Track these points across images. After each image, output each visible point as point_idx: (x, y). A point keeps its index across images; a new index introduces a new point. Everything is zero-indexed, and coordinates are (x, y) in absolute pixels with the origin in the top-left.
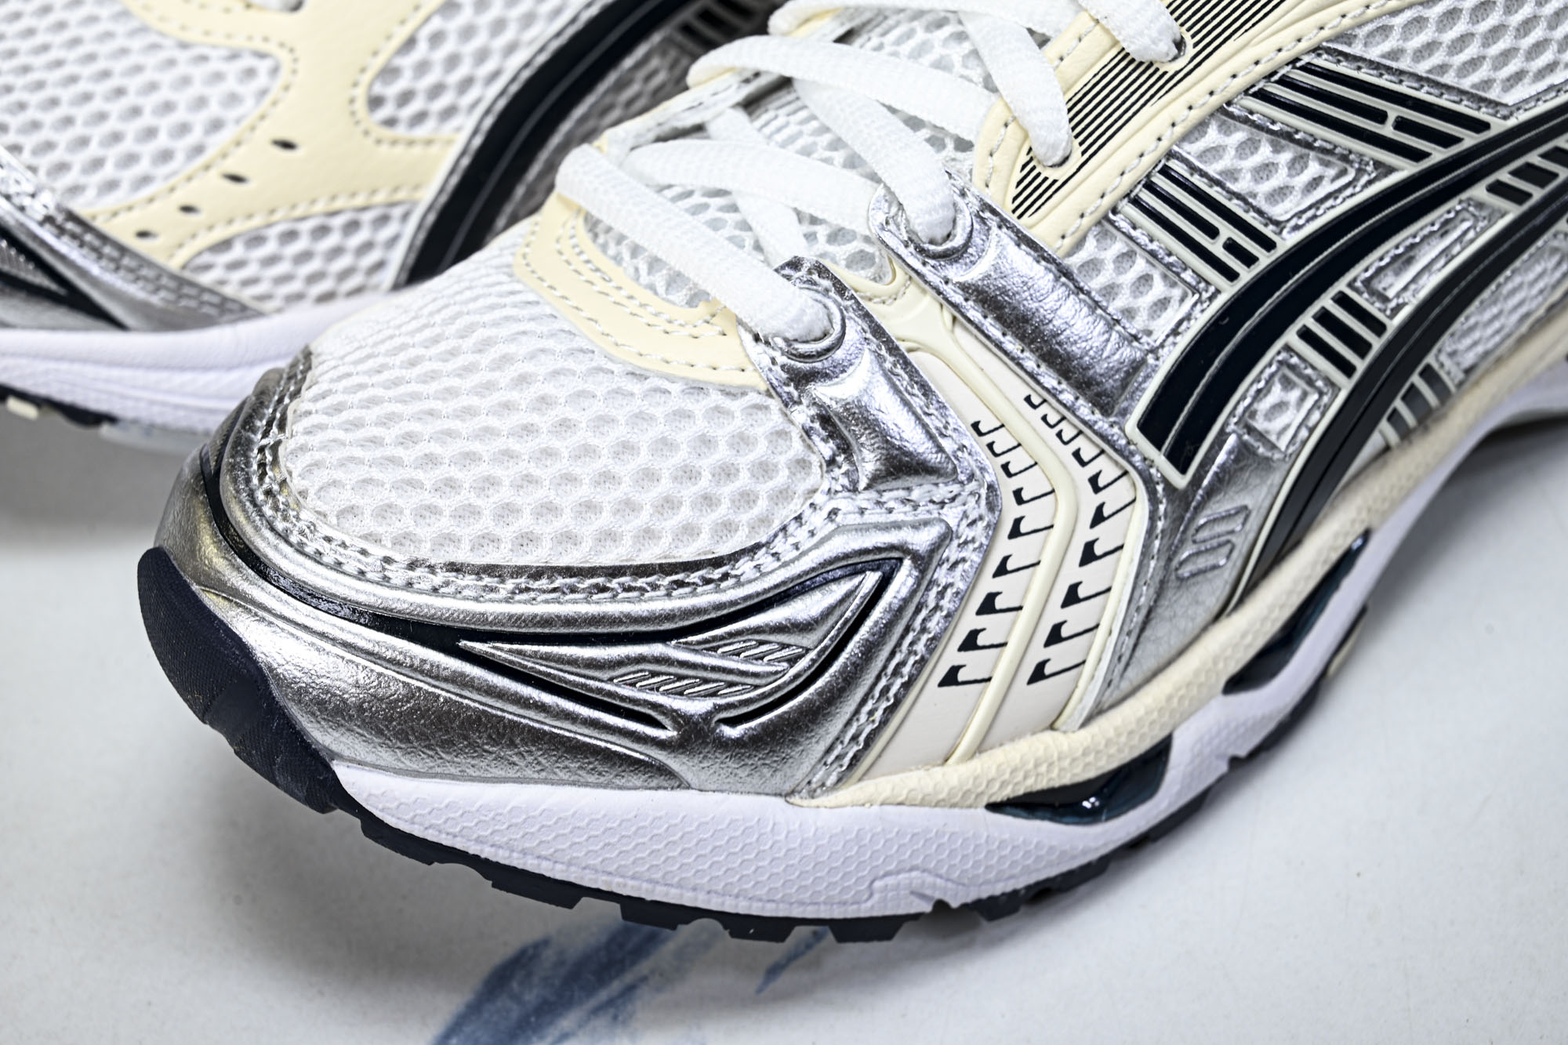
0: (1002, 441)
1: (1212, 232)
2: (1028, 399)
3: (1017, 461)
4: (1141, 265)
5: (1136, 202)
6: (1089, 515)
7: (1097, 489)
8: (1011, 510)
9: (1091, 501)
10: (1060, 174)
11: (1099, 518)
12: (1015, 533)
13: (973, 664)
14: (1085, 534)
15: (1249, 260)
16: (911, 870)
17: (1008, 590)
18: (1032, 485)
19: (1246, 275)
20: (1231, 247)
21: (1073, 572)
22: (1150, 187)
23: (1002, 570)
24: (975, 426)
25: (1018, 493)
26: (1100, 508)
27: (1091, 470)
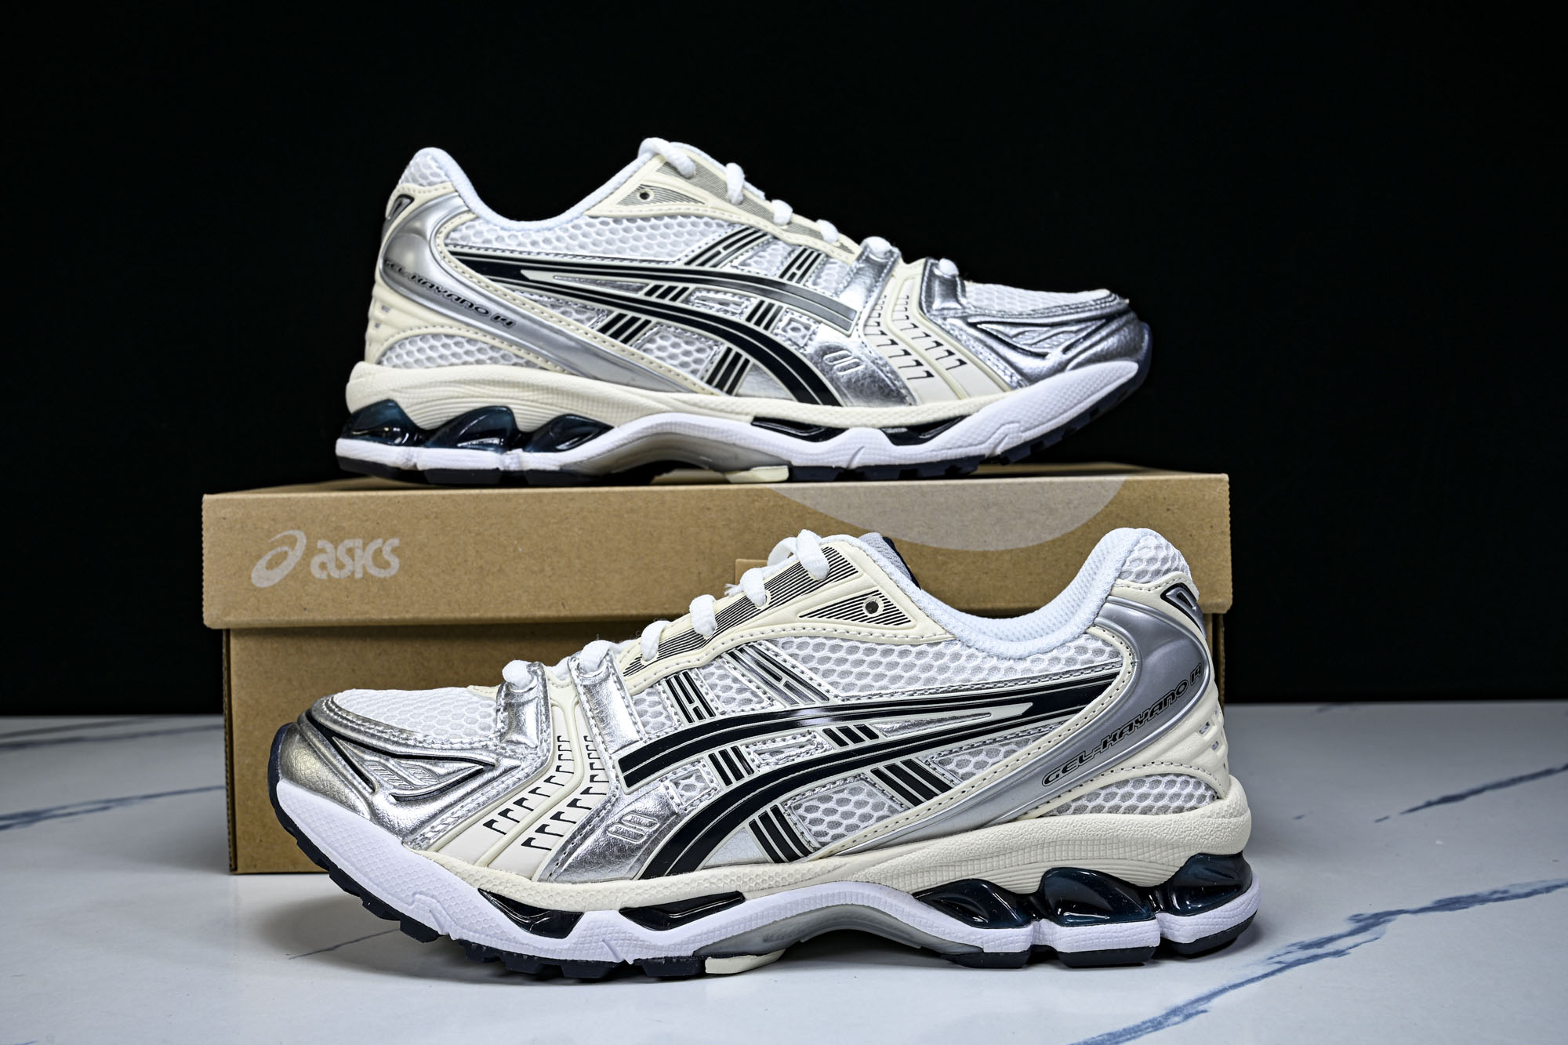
0: (564, 746)
1: (691, 701)
2: (585, 737)
3: (565, 755)
4: (659, 708)
5: (669, 682)
6: (582, 788)
7: (592, 780)
8: (552, 772)
9: (586, 784)
10: (645, 664)
11: (586, 792)
12: (548, 780)
13: (502, 823)
14: (576, 795)
15: (700, 717)
16: (432, 897)
17: (532, 801)
18: (565, 765)
19: (697, 723)
20: (696, 710)
21: (562, 807)
22: (677, 678)
23: (533, 792)
24: (559, 737)
25: (558, 767)
26: (589, 788)
27: (594, 772)
